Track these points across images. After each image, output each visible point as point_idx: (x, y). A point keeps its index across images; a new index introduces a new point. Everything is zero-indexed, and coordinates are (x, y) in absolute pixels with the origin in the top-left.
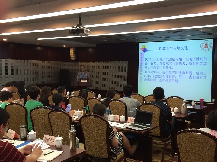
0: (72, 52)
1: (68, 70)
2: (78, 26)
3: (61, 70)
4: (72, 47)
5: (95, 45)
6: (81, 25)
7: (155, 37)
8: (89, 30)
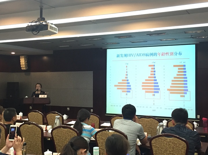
0: (23, 61)
1: (18, 83)
2: (39, 20)
3: (8, 83)
4: (22, 55)
5: (51, 52)
6: (43, 19)
7: (129, 41)
8: (56, 27)
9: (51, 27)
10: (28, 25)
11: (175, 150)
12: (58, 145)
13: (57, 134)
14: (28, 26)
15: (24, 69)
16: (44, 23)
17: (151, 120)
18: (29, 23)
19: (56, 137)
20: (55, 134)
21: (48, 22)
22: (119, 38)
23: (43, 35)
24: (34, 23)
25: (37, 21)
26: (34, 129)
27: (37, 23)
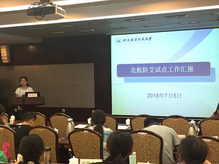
4: (3, 44)
6: (48, 1)
7: (141, 25)
8: (63, 10)
10: (29, 7)
11: (214, 155)
12: (76, 151)
13: (75, 139)
14: (30, 9)
15: (7, 61)
16: (49, 5)
17: (181, 120)
18: (31, 5)
19: (74, 143)
20: (72, 139)
21: (54, 4)
22: (130, 22)
23: (47, 20)
24: (37, 5)
25: (41, 2)
26: (47, 134)
27: (40, 5)
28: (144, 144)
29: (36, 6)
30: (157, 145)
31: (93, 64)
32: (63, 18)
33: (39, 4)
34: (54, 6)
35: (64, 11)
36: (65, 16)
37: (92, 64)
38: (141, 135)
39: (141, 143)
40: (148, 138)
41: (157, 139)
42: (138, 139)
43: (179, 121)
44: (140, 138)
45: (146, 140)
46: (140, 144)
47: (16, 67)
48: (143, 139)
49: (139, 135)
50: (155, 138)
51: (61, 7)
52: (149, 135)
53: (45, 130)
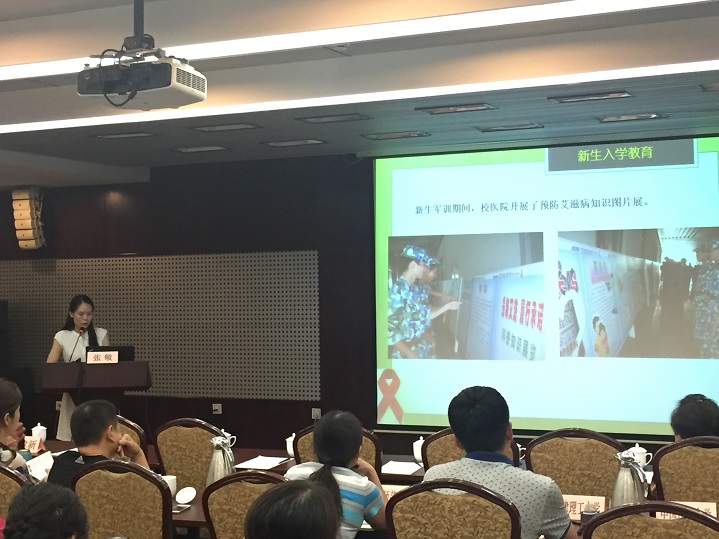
0: (23, 213)
1: (6, 302)
2: (129, 47)
4: (21, 188)
6: (148, 43)
7: (471, 125)
8: (198, 74)
9: (182, 75)
10: (87, 65)
13: (226, 507)
14: (89, 72)
15: (32, 244)
16: (152, 59)
18: (92, 56)
19: (221, 520)
20: (216, 507)
21: (167, 55)
22: (432, 114)
23: (147, 107)
24: (112, 57)
25: (124, 49)
26: (134, 489)
27: (124, 58)
28: (454, 529)
29: (108, 62)
30: (497, 533)
31: (316, 253)
32: (197, 99)
33: (119, 54)
34: (167, 61)
35: (203, 77)
36: (204, 95)
37: (312, 252)
38: (446, 498)
39: (445, 525)
40: (468, 507)
41: (498, 512)
42: (434, 509)
43: (587, 451)
44: (440, 507)
45: (461, 513)
46: (442, 527)
47: (64, 264)
48: (451, 511)
49: (439, 499)
50: (494, 508)
51: (193, 63)
52: (471, 498)
53: (127, 477)
